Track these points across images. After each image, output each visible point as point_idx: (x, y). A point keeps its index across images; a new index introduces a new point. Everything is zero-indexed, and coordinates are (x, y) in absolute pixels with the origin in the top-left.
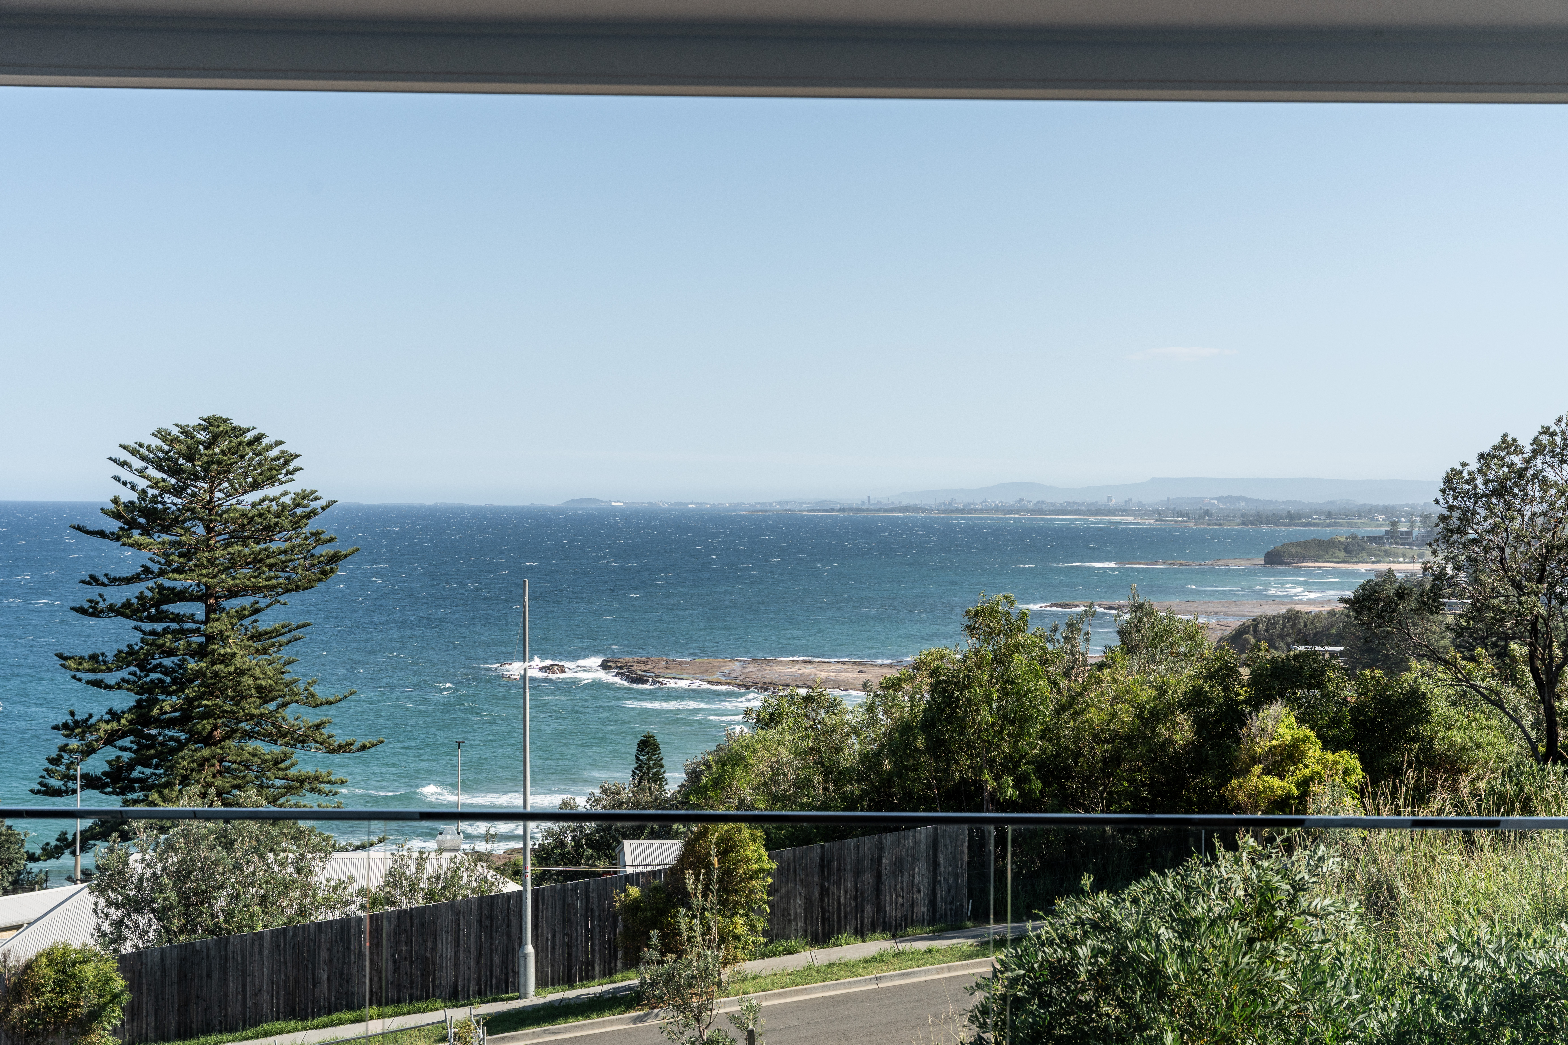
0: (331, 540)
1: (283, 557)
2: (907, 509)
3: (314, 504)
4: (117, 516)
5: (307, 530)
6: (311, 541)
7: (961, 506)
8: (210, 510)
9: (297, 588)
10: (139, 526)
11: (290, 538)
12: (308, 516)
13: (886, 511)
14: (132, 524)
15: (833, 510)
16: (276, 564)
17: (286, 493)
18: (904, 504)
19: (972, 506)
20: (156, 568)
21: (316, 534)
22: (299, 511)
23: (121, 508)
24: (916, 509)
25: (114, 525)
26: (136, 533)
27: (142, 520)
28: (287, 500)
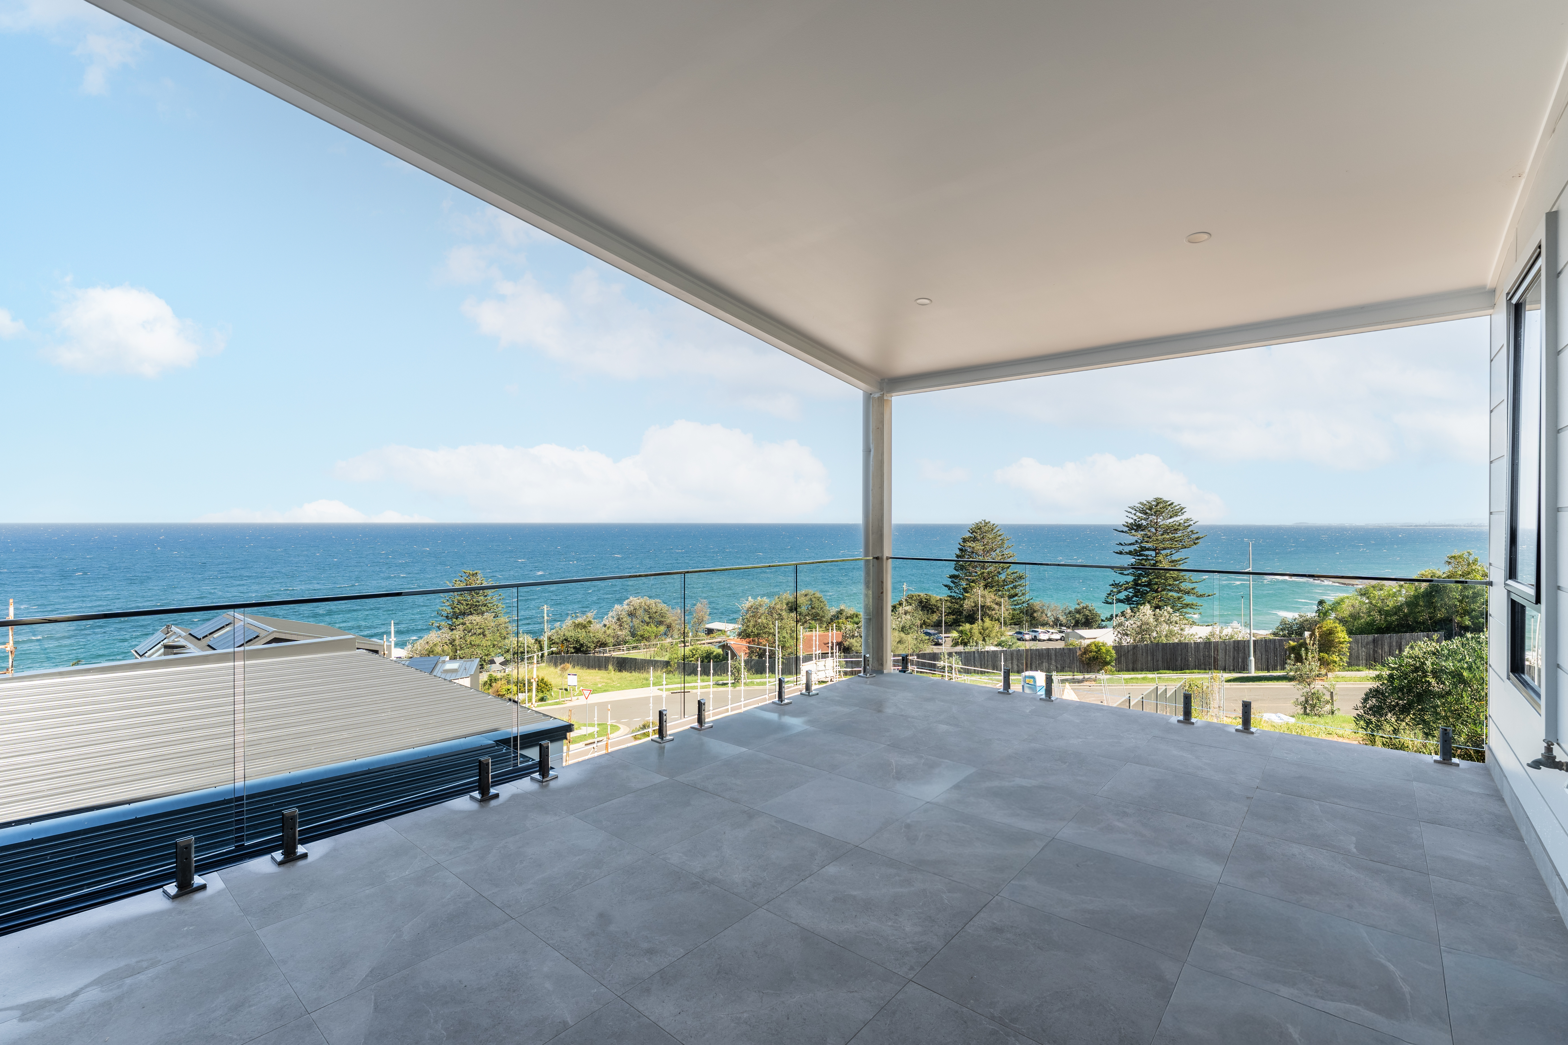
0: (1197, 533)
1: (1180, 538)
2: (1448, 526)
3: (1191, 523)
4: (1128, 527)
5: (1188, 530)
6: (1190, 533)
7: (1477, 524)
8: (1157, 525)
9: (1185, 547)
10: (1134, 529)
11: (1183, 533)
12: (1189, 526)
13: (1437, 526)
14: (1132, 529)
15: (1412, 526)
16: (1178, 540)
17: (1181, 519)
18: (1447, 524)
19: (1482, 525)
20: (1140, 541)
21: (1192, 531)
22: (1186, 524)
23: (1129, 525)
24: (1453, 526)
25: (1126, 529)
26: (1133, 531)
27: (1135, 528)
28: (1182, 521)
